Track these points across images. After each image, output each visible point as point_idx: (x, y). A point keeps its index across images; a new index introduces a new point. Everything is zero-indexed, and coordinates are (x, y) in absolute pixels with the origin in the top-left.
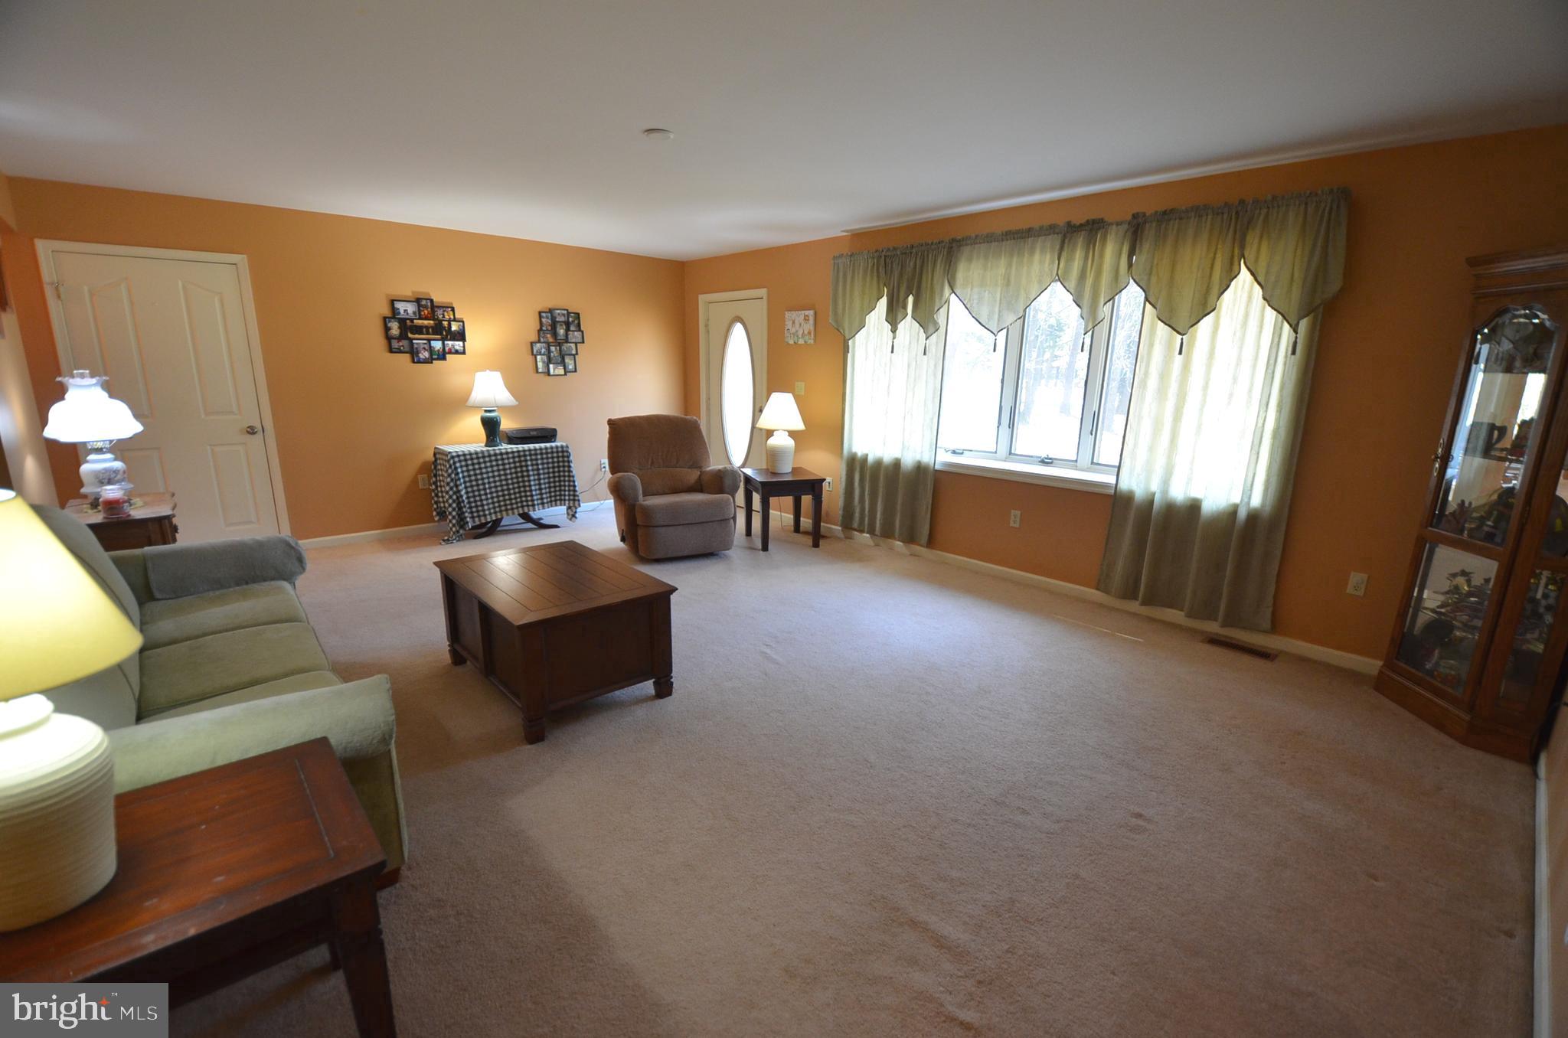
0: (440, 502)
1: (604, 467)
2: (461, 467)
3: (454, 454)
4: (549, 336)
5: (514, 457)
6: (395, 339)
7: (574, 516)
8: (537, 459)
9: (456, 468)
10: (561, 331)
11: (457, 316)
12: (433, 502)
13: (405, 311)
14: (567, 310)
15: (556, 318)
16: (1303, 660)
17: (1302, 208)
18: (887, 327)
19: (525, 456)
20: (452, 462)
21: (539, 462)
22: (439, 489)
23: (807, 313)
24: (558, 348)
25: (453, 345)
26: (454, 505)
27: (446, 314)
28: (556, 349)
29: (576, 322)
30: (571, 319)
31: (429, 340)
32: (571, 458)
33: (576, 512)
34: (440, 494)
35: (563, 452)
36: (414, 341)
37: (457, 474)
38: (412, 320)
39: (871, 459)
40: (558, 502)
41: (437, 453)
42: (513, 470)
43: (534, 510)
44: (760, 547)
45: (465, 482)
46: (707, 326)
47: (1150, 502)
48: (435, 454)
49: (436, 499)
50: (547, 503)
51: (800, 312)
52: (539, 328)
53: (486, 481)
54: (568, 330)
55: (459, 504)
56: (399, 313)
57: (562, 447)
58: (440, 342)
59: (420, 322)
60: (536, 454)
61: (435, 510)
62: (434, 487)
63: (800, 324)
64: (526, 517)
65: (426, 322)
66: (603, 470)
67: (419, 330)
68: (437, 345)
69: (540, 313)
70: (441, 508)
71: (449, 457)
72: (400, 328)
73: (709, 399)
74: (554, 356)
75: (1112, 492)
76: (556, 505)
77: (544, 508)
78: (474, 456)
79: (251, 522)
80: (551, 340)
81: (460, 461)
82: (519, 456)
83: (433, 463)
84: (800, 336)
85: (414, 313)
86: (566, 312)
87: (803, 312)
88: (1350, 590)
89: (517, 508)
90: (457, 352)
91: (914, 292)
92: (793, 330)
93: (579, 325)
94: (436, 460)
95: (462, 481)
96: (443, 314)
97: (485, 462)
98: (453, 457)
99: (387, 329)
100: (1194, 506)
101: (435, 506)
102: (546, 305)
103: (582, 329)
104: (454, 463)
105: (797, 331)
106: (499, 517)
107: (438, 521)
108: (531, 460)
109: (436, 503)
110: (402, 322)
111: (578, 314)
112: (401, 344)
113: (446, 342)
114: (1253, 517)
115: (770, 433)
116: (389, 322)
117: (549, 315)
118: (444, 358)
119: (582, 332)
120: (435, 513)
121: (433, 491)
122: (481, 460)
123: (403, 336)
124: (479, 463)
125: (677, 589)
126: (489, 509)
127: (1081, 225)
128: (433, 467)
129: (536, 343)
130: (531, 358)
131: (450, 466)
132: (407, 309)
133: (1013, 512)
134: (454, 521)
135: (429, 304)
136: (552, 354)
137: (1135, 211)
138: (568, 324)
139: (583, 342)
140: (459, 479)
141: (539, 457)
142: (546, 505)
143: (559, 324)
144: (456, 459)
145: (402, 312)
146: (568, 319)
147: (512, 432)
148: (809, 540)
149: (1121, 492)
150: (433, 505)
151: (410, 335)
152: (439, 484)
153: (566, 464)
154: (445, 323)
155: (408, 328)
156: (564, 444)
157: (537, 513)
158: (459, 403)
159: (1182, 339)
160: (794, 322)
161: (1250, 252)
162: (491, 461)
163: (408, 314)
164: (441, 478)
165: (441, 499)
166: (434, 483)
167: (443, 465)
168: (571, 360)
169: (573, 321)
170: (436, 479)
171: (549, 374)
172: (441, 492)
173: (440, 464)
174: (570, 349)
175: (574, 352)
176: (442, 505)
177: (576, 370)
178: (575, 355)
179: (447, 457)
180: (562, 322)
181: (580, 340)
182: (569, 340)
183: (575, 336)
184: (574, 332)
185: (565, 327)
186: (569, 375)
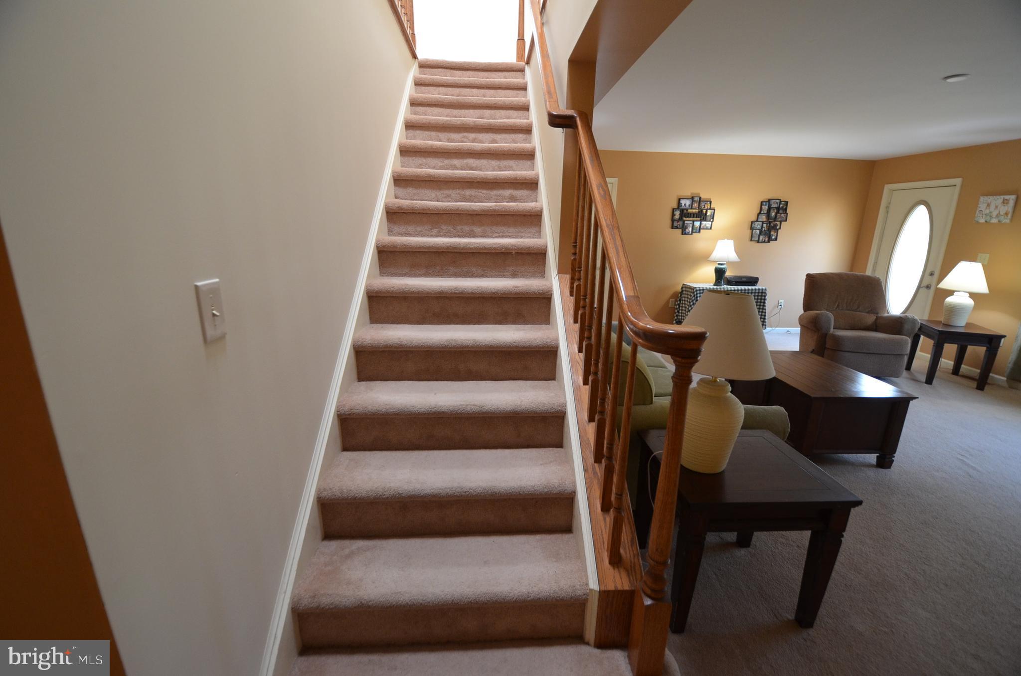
0: (679, 316)
1: (781, 305)
3: (698, 289)
4: (764, 217)
6: (676, 221)
9: (697, 297)
10: (773, 214)
11: (712, 206)
12: (675, 315)
13: (685, 204)
14: (780, 200)
15: (772, 205)
20: (695, 293)
22: (681, 308)
23: (1007, 197)
24: (768, 225)
25: (706, 224)
27: (706, 205)
29: (784, 207)
30: (781, 206)
31: (693, 221)
32: (767, 297)
34: (680, 311)
35: (762, 293)
36: (686, 222)
38: (687, 210)
41: (684, 287)
44: (926, 381)
48: (682, 288)
49: (677, 314)
51: (998, 197)
52: (759, 212)
54: (778, 212)
57: (762, 289)
58: (699, 222)
59: (691, 210)
62: (677, 307)
63: (996, 207)
66: (780, 307)
67: (689, 215)
68: (697, 224)
69: (761, 202)
70: (679, 319)
71: (695, 290)
72: (680, 214)
73: (876, 263)
80: (765, 220)
81: (700, 293)
83: (680, 293)
84: (993, 216)
85: (689, 206)
87: (1002, 197)
90: (707, 229)
92: (988, 212)
93: (786, 209)
94: (682, 291)
98: (697, 291)
99: (673, 215)
101: (676, 318)
102: (765, 197)
103: (787, 212)
104: (697, 294)
109: (677, 316)
110: (682, 211)
111: (787, 202)
112: (678, 224)
113: (702, 222)
115: (951, 293)
116: (675, 211)
117: (768, 203)
118: (699, 232)
119: (787, 214)
121: (677, 309)
123: (681, 219)
128: (679, 295)
129: (755, 222)
130: (749, 232)
131: (694, 296)
132: (686, 203)
135: (698, 200)
136: (763, 229)
139: (786, 221)
143: (772, 209)
144: (698, 292)
145: (683, 205)
146: (779, 206)
147: (731, 278)
150: (674, 317)
151: (684, 219)
152: (681, 305)
153: (763, 301)
154: (704, 211)
155: (684, 214)
156: (764, 288)
158: (705, 258)
160: (988, 205)
163: (686, 206)
164: (683, 302)
165: (680, 314)
166: (678, 304)
167: (688, 294)
168: (775, 233)
169: (782, 207)
170: (680, 302)
171: (758, 242)
172: (682, 310)
173: (685, 294)
174: (776, 225)
175: (778, 227)
176: (680, 317)
177: (776, 239)
178: (778, 230)
179: (693, 290)
180: (775, 208)
181: (784, 219)
182: (777, 220)
183: (781, 217)
184: (781, 214)
185: (776, 211)
186: (771, 242)
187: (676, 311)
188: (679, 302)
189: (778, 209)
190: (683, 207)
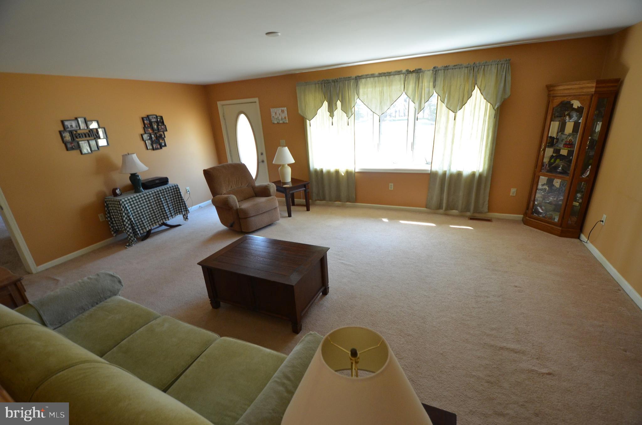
0: (115, 226)
1: (188, 191)
2: (128, 206)
3: (123, 200)
4: (149, 130)
5: (153, 196)
6: (68, 142)
7: (187, 218)
8: (164, 194)
9: (126, 208)
10: (155, 127)
11: (100, 125)
12: (110, 227)
13: (71, 126)
14: (156, 115)
15: (151, 120)
16: (499, 219)
17: (496, 66)
18: (328, 114)
19: (159, 194)
20: (123, 204)
21: (166, 195)
22: (113, 220)
23: (283, 109)
25: (102, 142)
26: (130, 227)
28: (154, 136)
30: (158, 120)
31: (88, 141)
32: (180, 191)
33: (187, 216)
34: (114, 222)
35: (176, 188)
36: (80, 142)
37: (127, 210)
38: (76, 131)
39: (324, 170)
40: (178, 213)
41: (108, 200)
42: (154, 203)
43: (169, 220)
44: (288, 216)
45: (132, 214)
46: (224, 116)
47: (444, 174)
49: (112, 225)
50: (174, 215)
51: (278, 109)
52: (143, 126)
53: (142, 210)
54: (158, 126)
55: (132, 225)
56: (68, 128)
57: (174, 186)
59: (80, 131)
61: (112, 231)
63: (280, 114)
64: (164, 224)
65: (84, 131)
67: (80, 136)
68: (93, 143)
69: (143, 118)
70: (116, 229)
72: (70, 136)
75: (430, 172)
76: (177, 215)
77: (173, 218)
80: (151, 132)
81: (127, 203)
82: (156, 195)
84: (280, 119)
85: (77, 127)
87: (280, 108)
88: (511, 194)
89: (160, 220)
90: (105, 145)
91: (340, 98)
92: (276, 117)
93: (163, 123)
94: (107, 205)
95: (130, 213)
96: (92, 125)
97: (140, 201)
98: (123, 202)
100: (459, 174)
101: (112, 229)
102: (144, 114)
103: (165, 124)
104: (125, 205)
105: (278, 117)
106: (150, 228)
107: (116, 236)
109: (112, 227)
110: (71, 132)
111: (162, 117)
112: (73, 145)
113: (97, 140)
114: (481, 175)
116: (64, 133)
117: (147, 119)
118: (98, 149)
119: (165, 126)
120: (113, 233)
121: (109, 221)
123: (72, 140)
124: (137, 202)
125: (329, 248)
126: (146, 225)
127: (413, 71)
129: (144, 134)
130: (142, 143)
131: (123, 207)
132: (71, 124)
133: (390, 184)
134: (131, 235)
135: (83, 120)
136: (153, 139)
137: (435, 66)
138: (157, 122)
139: (167, 131)
142: (174, 216)
143: (154, 123)
144: (125, 203)
145: (69, 127)
147: (146, 183)
148: (305, 208)
149: (433, 172)
150: (110, 229)
151: (77, 139)
152: (112, 217)
153: (179, 194)
154: (95, 130)
155: (74, 135)
156: (174, 184)
157: (171, 222)
159: (455, 115)
160: (276, 113)
161: (479, 83)
163: (73, 127)
164: (113, 214)
165: (115, 225)
166: (109, 217)
167: (115, 207)
168: (163, 140)
169: (160, 121)
170: (110, 214)
171: (153, 149)
172: (115, 221)
173: (112, 207)
174: (161, 135)
175: (163, 136)
176: (117, 227)
177: (165, 145)
179: (119, 202)
180: (155, 121)
181: (165, 130)
182: (160, 131)
183: (162, 128)
184: (161, 126)
185: (156, 124)
186: (163, 148)
187: (110, 223)
188: (108, 215)
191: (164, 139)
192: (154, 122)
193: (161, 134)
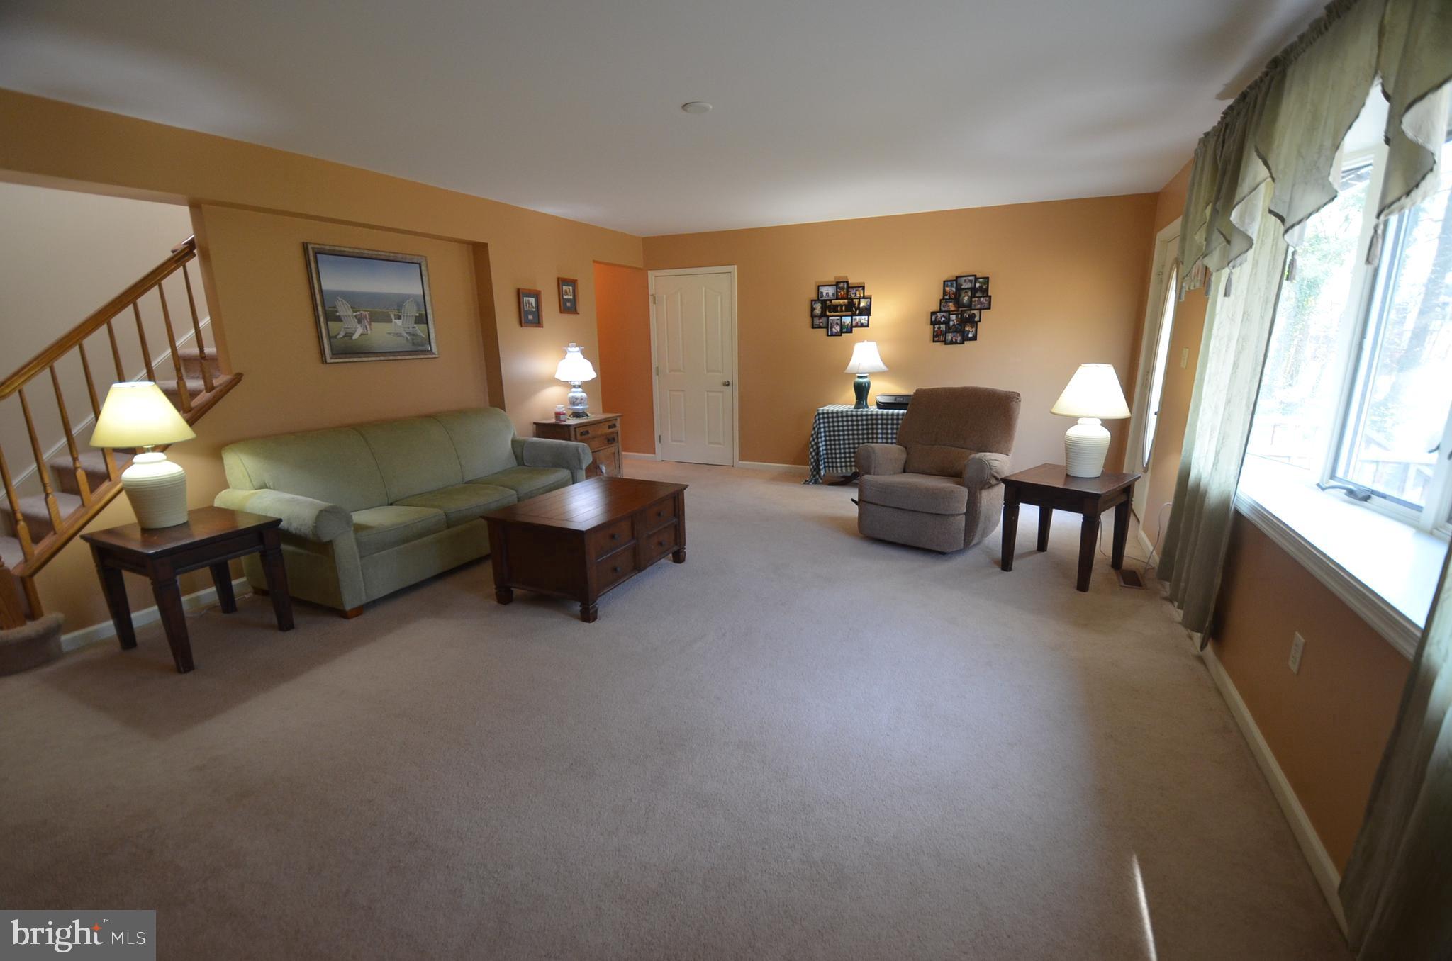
3: (820, 411)
5: (867, 420)
6: (817, 317)
8: (887, 424)
10: (966, 299)
11: (865, 294)
13: (827, 293)
14: (975, 276)
19: (877, 419)
20: (817, 418)
21: (889, 427)
24: (960, 316)
25: (860, 320)
26: (813, 454)
27: (858, 293)
28: (957, 317)
29: (984, 287)
30: (978, 285)
31: (842, 317)
36: (830, 318)
37: (820, 428)
38: (831, 300)
42: (865, 432)
45: (825, 436)
46: (1160, 274)
53: (842, 437)
54: (973, 297)
56: (822, 296)
58: (850, 318)
59: (837, 301)
60: (887, 419)
65: (841, 301)
67: (835, 308)
71: (817, 414)
72: (822, 308)
74: (954, 325)
78: (835, 415)
79: (720, 444)
80: (953, 308)
82: (872, 420)
85: (833, 294)
86: (972, 278)
90: (862, 326)
93: (987, 290)
96: (855, 293)
97: (842, 421)
99: (813, 309)
102: (950, 273)
103: (988, 294)
106: (857, 471)
108: (882, 424)
110: (823, 302)
111: (987, 279)
112: (821, 321)
113: (854, 317)
116: (814, 303)
117: (954, 283)
118: (851, 332)
119: (990, 297)
122: (840, 419)
123: (823, 315)
124: (838, 422)
126: (841, 462)
129: (936, 312)
130: (930, 328)
132: (828, 291)
135: (845, 286)
136: (951, 323)
139: (989, 308)
140: (821, 433)
141: (890, 422)
146: (975, 285)
151: (828, 313)
154: (856, 301)
162: (847, 421)
163: (829, 296)
168: (972, 327)
169: (981, 287)
171: (946, 343)
174: (973, 316)
175: (976, 319)
177: (974, 338)
178: (977, 322)
180: (968, 288)
181: (986, 306)
182: (973, 307)
183: (980, 303)
184: (979, 297)
185: (970, 294)
186: (965, 342)
189: (974, 290)
190: (825, 297)
191: (975, 325)
192: (965, 289)
193: (974, 314)
